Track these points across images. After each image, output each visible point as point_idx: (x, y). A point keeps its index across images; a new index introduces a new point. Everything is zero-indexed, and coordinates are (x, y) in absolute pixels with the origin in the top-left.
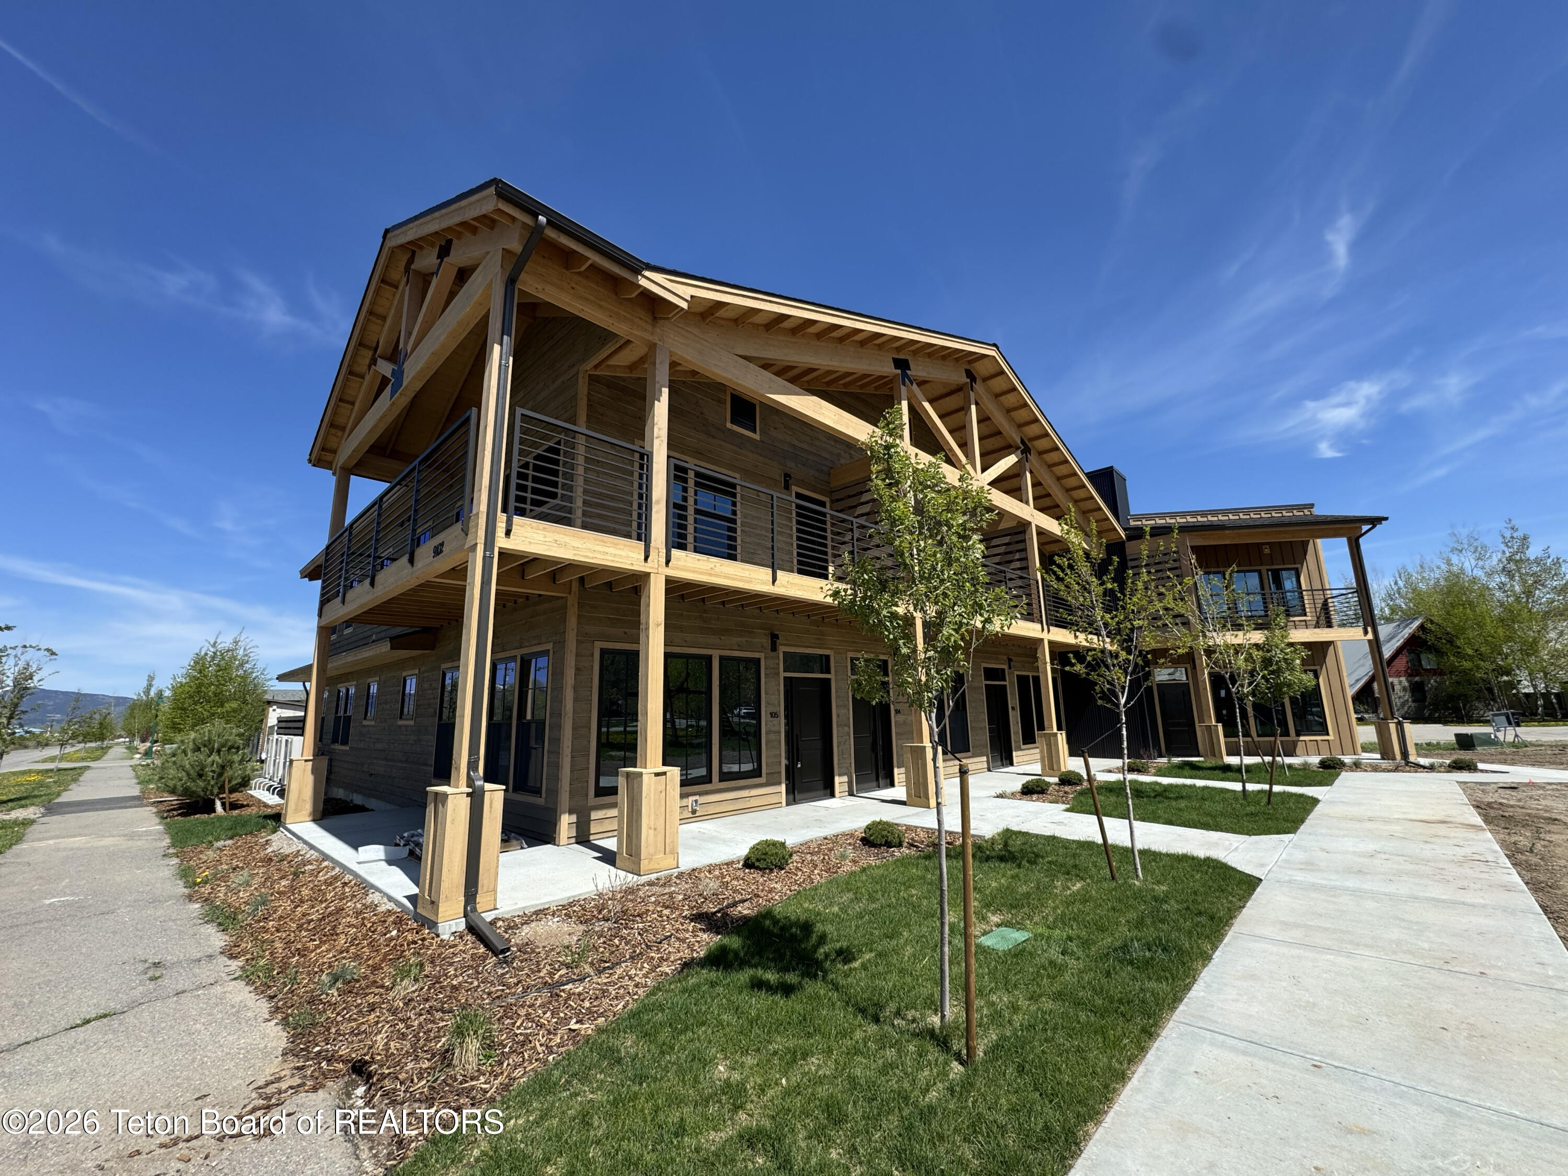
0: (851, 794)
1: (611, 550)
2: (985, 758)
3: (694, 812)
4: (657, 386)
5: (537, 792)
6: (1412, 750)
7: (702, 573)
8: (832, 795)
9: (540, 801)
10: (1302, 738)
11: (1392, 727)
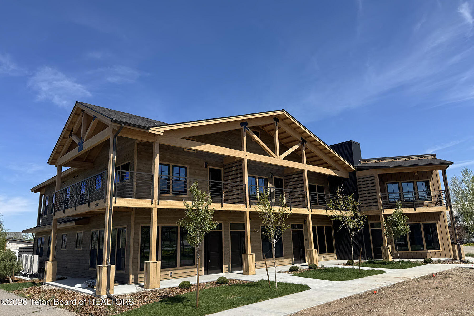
0: (229, 271)
1: (142, 203)
2: (291, 259)
3: (171, 276)
4: (156, 154)
5: (123, 270)
6: (463, 255)
7: (169, 206)
8: (222, 272)
9: (124, 272)
10: (429, 251)
11: (456, 246)
